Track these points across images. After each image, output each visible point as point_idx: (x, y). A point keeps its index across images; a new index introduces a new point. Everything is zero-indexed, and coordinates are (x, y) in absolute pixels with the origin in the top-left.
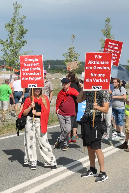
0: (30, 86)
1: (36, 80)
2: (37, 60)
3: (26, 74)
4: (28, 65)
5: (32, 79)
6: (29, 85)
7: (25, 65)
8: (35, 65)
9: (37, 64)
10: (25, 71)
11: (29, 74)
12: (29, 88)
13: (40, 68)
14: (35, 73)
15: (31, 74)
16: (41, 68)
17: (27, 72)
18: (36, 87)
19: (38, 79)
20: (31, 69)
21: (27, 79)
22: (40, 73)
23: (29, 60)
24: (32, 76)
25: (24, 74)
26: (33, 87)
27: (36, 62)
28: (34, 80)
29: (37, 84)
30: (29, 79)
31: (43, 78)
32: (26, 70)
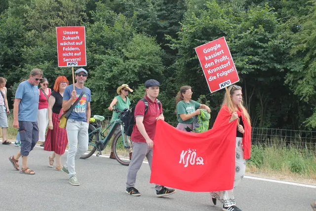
0: (222, 85)
1: (227, 74)
2: (219, 46)
3: (212, 70)
4: (210, 57)
5: (222, 75)
6: (220, 85)
7: (206, 59)
8: (218, 54)
9: (221, 52)
10: (209, 68)
11: (215, 70)
12: (221, 88)
13: (226, 56)
14: (222, 65)
15: (218, 69)
16: (228, 56)
17: (212, 68)
18: (230, 84)
19: (229, 71)
20: (216, 61)
21: (215, 77)
22: (229, 63)
23: (209, 50)
24: (220, 71)
25: (209, 72)
26: (227, 85)
27: (219, 50)
28: (224, 76)
29: (229, 80)
30: (218, 76)
31: (234, 68)
32: (209, 65)
